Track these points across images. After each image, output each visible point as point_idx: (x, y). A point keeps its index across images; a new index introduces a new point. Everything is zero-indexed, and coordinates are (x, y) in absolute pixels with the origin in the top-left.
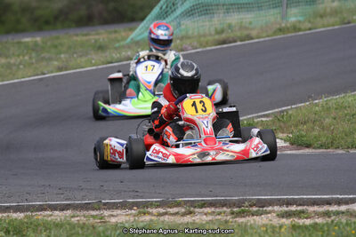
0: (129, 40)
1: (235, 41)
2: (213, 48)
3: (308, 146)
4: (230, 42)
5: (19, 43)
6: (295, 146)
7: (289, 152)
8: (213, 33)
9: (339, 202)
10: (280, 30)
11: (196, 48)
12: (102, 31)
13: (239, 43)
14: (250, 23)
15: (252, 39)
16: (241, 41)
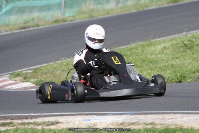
1: (29, 27)
4: (26, 28)
8: (22, 22)
9: (32, 117)
10: (55, 21)
11: (8, 31)
15: (39, 26)
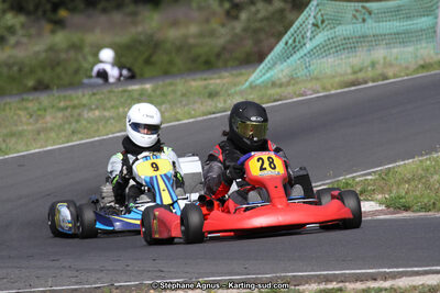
0: (247, 84)
1: (366, 82)
2: (339, 91)
3: (407, 209)
4: (359, 84)
5: (125, 91)
6: (392, 209)
7: (382, 217)
8: (349, 71)
10: (423, 67)
11: (318, 92)
12: (226, 74)
13: (370, 84)
14: (396, 59)
15: (386, 78)
16: (373, 81)
